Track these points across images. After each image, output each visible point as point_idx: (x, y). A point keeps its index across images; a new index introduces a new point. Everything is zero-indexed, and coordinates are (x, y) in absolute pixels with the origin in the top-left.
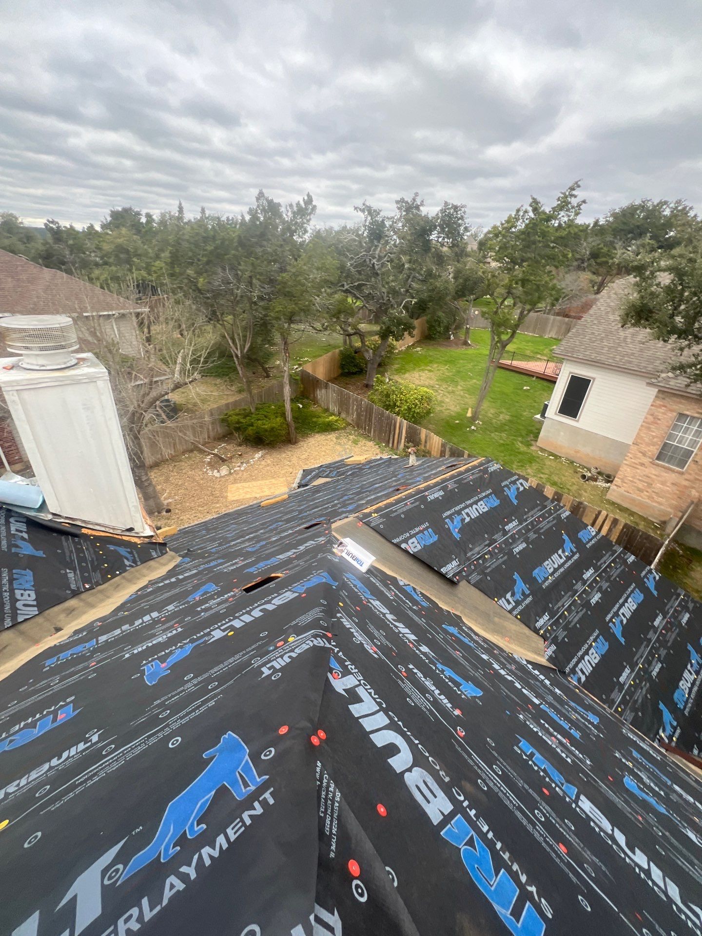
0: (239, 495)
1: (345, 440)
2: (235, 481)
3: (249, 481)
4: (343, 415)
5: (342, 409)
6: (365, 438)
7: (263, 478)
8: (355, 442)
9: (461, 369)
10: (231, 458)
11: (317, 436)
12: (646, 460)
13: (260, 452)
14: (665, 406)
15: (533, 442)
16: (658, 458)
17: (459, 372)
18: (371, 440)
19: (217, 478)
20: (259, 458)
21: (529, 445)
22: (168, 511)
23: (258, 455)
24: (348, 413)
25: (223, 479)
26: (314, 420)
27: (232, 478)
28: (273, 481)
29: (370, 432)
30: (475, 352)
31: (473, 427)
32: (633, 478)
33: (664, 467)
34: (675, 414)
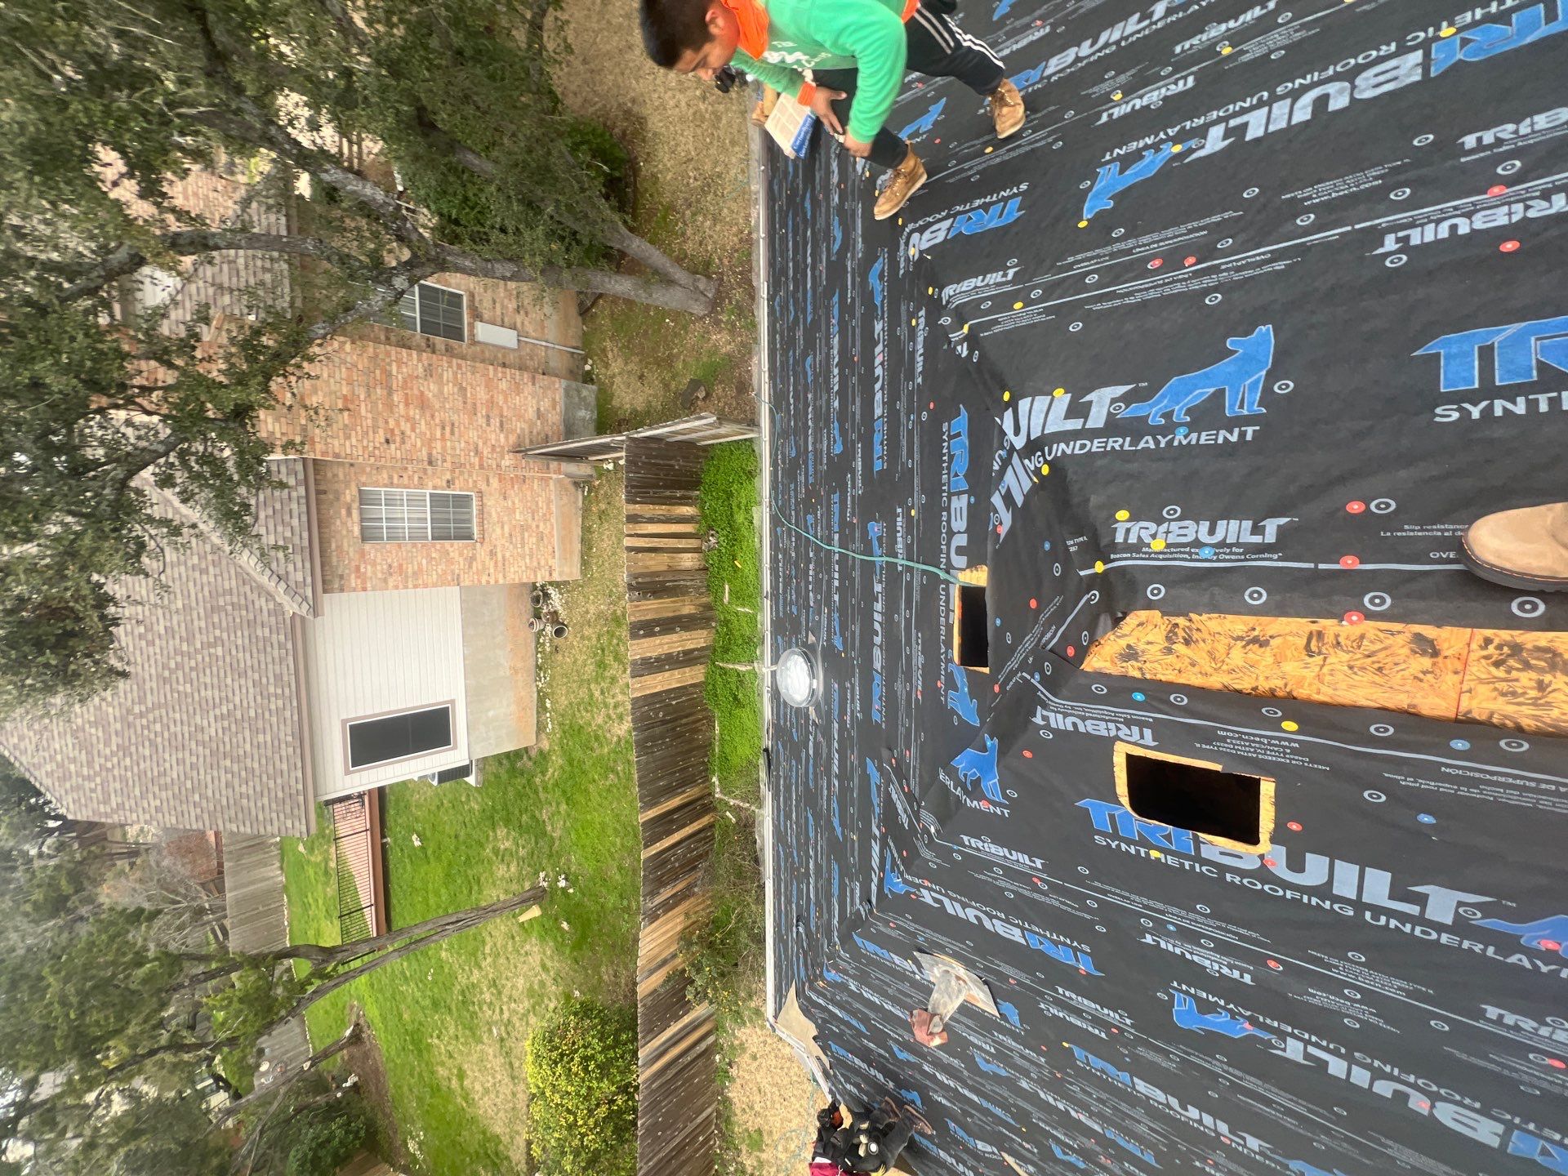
9: (427, 1002)
14: (358, 568)
15: (533, 754)
16: (470, 537)
29: (707, 1123)
30: (369, 1001)
31: (562, 884)
32: (523, 557)
33: (481, 524)
34: (367, 547)
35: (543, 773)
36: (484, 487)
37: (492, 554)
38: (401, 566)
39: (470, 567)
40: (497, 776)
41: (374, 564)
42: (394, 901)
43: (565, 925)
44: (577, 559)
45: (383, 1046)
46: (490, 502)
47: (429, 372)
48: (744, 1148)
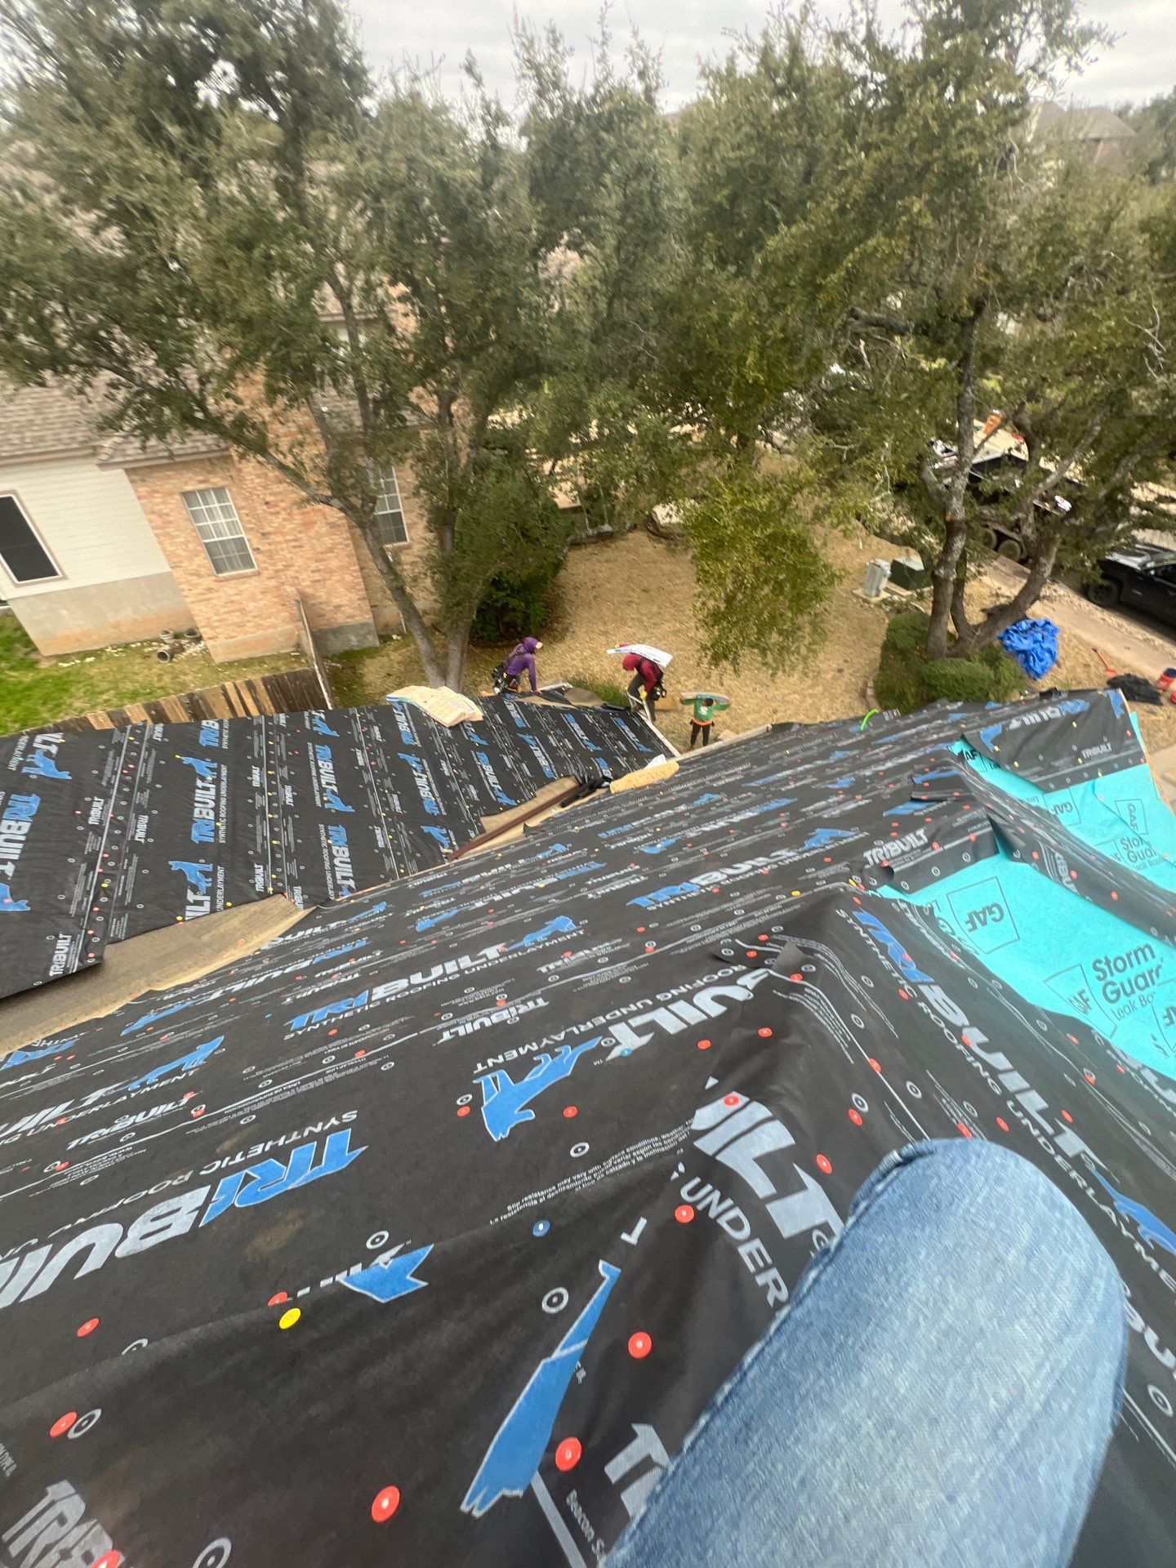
14: (156, 492)
16: (219, 571)
32: (217, 614)
33: (233, 578)
34: (178, 497)
36: (266, 574)
38: (171, 523)
39: (191, 575)
41: (164, 503)
44: (233, 657)
46: (254, 581)
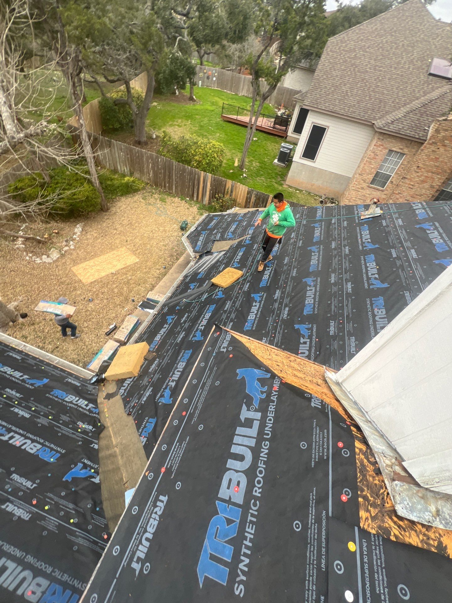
0: (93, 275)
1: (152, 200)
2: (75, 262)
3: (90, 259)
4: (137, 175)
5: (134, 169)
6: (168, 195)
7: (103, 252)
8: (162, 200)
9: (202, 124)
10: (50, 238)
11: (123, 199)
12: (365, 185)
13: (78, 226)
14: (382, 145)
15: (282, 182)
16: (372, 183)
17: (201, 126)
18: (175, 197)
19: (50, 264)
20: (81, 232)
21: (281, 185)
22: (24, 316)
23: (78, 229)
24: (142, 172)
25: (60, 263)
26: (109, 183)
27: (67, 260)
28: (115, 252)
29: (170, 188)
30: (202, 107)
31: (244, 175)
32: (356, 198)
33: (374, 188)
34: (387, 151)
35: (276, 183)
36: (385, 193)
37: (362, 188)
38: (375, 159)
39: (363, 180)
40: (275, 169)
41: (381, 151)
42: (235, 126)
43: (231, 171)
45: (188, 106)
46: (379, 193)
47: (432, 187)
48: (160, 196)
